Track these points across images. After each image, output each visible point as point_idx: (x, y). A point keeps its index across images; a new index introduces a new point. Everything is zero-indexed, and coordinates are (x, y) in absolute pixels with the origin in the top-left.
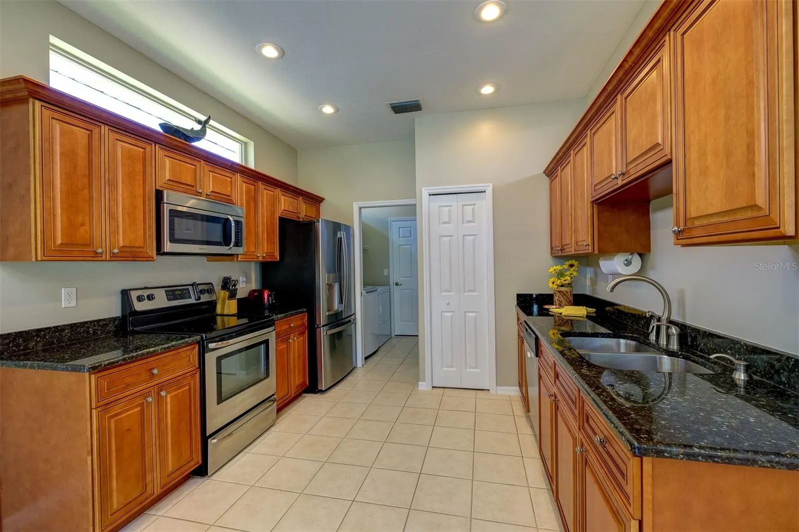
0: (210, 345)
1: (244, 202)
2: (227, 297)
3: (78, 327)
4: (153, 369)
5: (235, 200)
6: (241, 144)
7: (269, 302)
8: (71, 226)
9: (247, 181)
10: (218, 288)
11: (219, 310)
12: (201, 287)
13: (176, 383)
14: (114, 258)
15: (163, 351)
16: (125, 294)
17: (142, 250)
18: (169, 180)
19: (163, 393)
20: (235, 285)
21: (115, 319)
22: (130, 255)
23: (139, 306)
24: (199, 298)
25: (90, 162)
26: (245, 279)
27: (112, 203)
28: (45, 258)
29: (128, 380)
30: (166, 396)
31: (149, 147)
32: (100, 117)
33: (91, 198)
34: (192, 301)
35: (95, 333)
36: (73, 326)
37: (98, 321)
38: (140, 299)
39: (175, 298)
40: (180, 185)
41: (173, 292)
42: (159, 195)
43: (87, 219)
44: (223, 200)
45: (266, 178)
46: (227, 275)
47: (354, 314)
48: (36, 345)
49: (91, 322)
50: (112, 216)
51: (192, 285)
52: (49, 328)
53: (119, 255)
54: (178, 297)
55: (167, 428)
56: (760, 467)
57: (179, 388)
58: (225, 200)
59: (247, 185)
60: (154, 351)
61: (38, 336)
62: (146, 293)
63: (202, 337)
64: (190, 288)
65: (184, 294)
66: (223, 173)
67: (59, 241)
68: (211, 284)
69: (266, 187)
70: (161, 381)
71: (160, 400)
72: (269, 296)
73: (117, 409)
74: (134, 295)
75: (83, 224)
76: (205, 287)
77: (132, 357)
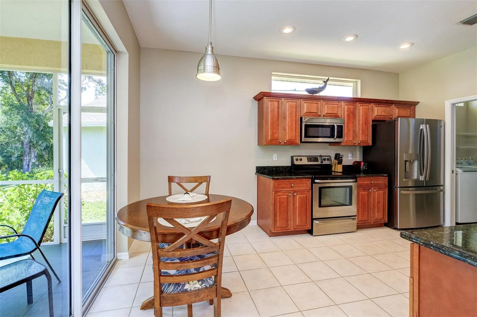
0: (315, 180)
1: (346, 115)
2: (337, 163)
3: (277, 167)
4: (292, 184)
5: (340, 115)
6: (354, 83)
7: (363, 168)
8: (273, 134)
9: (348, 104)
10: (333, 159)
11: (333, 169)
12: (323, 158)
13: (301, 192)
14: (285, 144)
15: (295, 178)
16: (292, 157)
17: (294, 141)
18: (306, 112)
19: (295, 194)
20: (342, 158)
21: (288, 167)
22: (291, 143)
23: (296, 163)
24: (322, 162)
25: (278, 112)
26: (351, 155)
27: (285, 125)
28: (266, 144)
29: (284, 185)
30: (296, 196)
31: (298, 101)
32: (281, 96)
33: (278, 124)
34: (319, 163)
35: (282, 171)
36: (276, 167)
37: (283, 166)
38: (297, 160)
39: (311, 161)
40: (311, 113)
41: (310, 159)
42: (301, 118)
43: (277, 131)
44: (332, 116)
45: (362, 100)
46: (338, 152)
47: (443, 186)
48: (266, 171)
49: (281, 166)
50: (285, 129)
51: (320, 156)
52: (270, 166)
53: (287, 143)
54: (312, 161)
55: (296, 208)
56: (469, 264)
57: (302, 194)
58: (334, 116)
59: (347, 106)
60: (292, 178)
61: (267, 168)
62: (299, 158)
63: (312, 177)
64: (319, 158)
65: (316, 159)
66: (333, 103)
67: (269, 139)
68: (330, 156)
69: (362, 105)
70: (295, 189)
71: (294, 196)
72: (364, 165)
73: (280, 194)
74: (295, 158)
75: (276, 133)
76: (326, 158)
77: (284, 178)
